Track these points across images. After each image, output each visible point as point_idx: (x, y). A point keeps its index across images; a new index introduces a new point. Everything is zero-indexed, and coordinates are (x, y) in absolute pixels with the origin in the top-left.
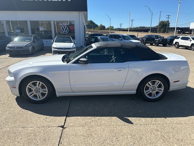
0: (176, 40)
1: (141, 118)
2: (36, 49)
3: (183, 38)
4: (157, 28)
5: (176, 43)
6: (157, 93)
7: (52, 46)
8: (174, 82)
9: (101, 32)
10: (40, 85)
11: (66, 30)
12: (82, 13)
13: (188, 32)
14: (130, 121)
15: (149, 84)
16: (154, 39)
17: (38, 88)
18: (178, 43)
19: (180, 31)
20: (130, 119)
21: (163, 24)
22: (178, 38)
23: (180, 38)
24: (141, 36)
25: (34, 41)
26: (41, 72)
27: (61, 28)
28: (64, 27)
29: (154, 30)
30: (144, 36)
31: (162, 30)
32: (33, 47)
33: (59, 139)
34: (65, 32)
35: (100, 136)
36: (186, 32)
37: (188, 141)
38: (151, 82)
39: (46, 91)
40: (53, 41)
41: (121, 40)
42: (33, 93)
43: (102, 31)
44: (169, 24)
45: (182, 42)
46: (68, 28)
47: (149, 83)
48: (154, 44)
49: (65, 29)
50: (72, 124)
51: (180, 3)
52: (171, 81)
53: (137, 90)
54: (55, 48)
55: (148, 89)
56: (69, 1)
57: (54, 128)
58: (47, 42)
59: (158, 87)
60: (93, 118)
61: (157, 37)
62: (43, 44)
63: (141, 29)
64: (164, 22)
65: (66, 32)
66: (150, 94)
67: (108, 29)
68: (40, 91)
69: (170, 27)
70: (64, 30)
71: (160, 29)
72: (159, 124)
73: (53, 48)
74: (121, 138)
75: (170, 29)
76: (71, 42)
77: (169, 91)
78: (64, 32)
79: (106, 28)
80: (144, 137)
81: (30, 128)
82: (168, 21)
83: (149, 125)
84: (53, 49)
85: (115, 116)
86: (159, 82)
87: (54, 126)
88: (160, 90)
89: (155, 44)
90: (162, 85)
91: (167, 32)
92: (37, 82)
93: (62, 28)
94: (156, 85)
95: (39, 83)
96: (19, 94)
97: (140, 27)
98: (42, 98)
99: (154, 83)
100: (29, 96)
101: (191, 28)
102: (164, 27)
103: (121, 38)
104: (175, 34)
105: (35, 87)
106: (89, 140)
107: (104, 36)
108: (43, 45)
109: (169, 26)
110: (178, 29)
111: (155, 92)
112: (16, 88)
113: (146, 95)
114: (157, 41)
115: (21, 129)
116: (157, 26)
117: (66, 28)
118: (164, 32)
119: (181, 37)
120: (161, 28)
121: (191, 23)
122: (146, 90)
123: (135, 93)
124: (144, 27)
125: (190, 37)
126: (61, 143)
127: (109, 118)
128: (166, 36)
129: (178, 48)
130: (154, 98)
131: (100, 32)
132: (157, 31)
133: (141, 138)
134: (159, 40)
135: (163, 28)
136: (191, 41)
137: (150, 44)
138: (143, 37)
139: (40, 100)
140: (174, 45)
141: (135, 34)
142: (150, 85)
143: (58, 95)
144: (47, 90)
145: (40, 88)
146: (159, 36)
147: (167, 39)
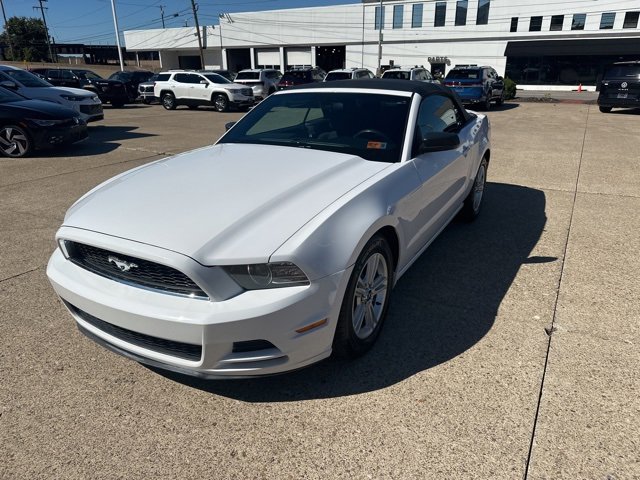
3: (181, 79)
18: (171, 92)
19: (88, 56)
21: (23, 30)
23: (172, 77)
41: (15, 88)
44: (46, 30)
45: (183, 90)
68: (374, 290)
96: (330, 347)
101: (130, 47)
103: (9, 80)
109: (46, 37)
110: (82, 50)
112: (324, 322)
116: (4, 36)
120: (22, 45)
125: (202, 75)
129: (173, 108)
132: (5, 55)
134: (100, 87)
140: (160, 100)
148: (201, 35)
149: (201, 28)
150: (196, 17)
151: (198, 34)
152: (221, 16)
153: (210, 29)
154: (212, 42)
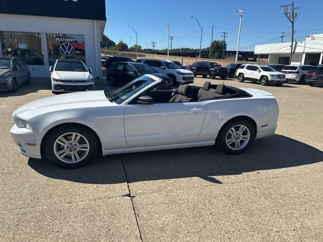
0: (239, 71)
1: (230, 176)
2: (19, 82)
3: (249, 68)
4: (209, 52)
5: (240, 74)
6: (242, 142)
7: (51, 77)
8: (262, 127)
9: (123, 54)
10: (78, 138)
11: (69, 50)
12: (97, 23)
13: (251, 59)
14: (217, 180)
15: (231, 130)
16: (208, 68)
17: (74, 143)
18: (243, 74)
19: (240, 56)
20: (215, 177)
21: (217, 45)
22: (243, 67)
23: (246, 67)
24: (188, 63)
25: (14, 69)
26: (79, 118)
27: (61, 47)
28: (66, 45)
29: (204, 54)
30: (193, 64)
31: (216, 54)
32: (14, 78)
33: (133, 210)
34: (67, 54)
35: (186, 201)
36: (249, 59)
37: (292, 195)
38: (234, 128)
39: (86, 148)
40: (52, 69)
41: (164, 69)
42: (64, 153)
43: (125, 52)
44: (226, 45)
45: (248, 74)
46: (72, 47)
47: (232, 128)
48: (208, 76)
49: (67, 48)
50: (140, 191)
51: (241, 17)
52: (259, 126)
53: (216, 140)
54: (57, 80)
55: (231, 138)
56: (75, 2)
57: (118, 199)
58: (34, 69)
59: (242, 135)
60: (167, 181)
61: (213, 65)
62: (29, 73)
63: (183, 51)
64: (218, 42)
65: (69, 53)
66: (233, 145)
67: (132, 50)
68: (77, 148)
69: (227, 50)
70: (65, 50)
71: (213, 53)
72: (254, 180)
73: (54, 80)
74: (214, 201)
75: (228, 54)
76: (84, 70)
77: (256, 138)
78: (65, 53)
79: (129, 47)
80: (241, 197)
81: (81, 203)
82: (225, 42)
83: (241, 182)
84: (53, 83)
85: (195, 176)
86: (244, 127)
87: (116, 195)
88: (245, 138)
89: (210, 76)
90: (247, 131)
91: (224, 58)
92: (72, 135)
93: (63, 46)
94: (240, 132)
95: (77, 135)
96: (40, 155)
97: (182, 48)
98: (79, 160)
99: (237, 129)
100: (58, 157)
101: (256, 52)
102: (219, 49)
103: (164, 65)
104: (236, 62)
105: (69, 142)
106: (175, 207)
107: (133, 61)
108: (30, 75)
109: (225, 48)
110: (240, 53)
111: (239, 141)
112: (35, 145)
113: (228, 145)
114: (213, 71)
115: (67, 205)
116: (209, 48)
117: (70, 47)
118: (220, 57)
119: (247, 65)
120: (215, 52)
121: (256, 46)
122: (227, 139)
123: (213, 144)
124: (188, 49)
125: (259, 67)
126: (138, 216)
127: (188, 178)
128: (224, 64)
129: (242, 81)
130: (238, 149)
131: (120, 54)
132: (208, 56)
133: (239, 198)
134: (216, 70)
135: (217, 52)
136: (260, 71)
137: (202, 76)
138: (191, 64)
139: (77, 162)
140: (238, 77)
141: (178, 59)
142: (233, 132)
143: (105, 152)
144: (88, 146)
145: (76, 143)
146: (215, 64)
147: (226, 69)
148: (293, 46)
149: (294, 43)
150: (293, 38)
151: (292, 46)
152: (307, 37)
153: (299, 44)
154: (299, 50)
